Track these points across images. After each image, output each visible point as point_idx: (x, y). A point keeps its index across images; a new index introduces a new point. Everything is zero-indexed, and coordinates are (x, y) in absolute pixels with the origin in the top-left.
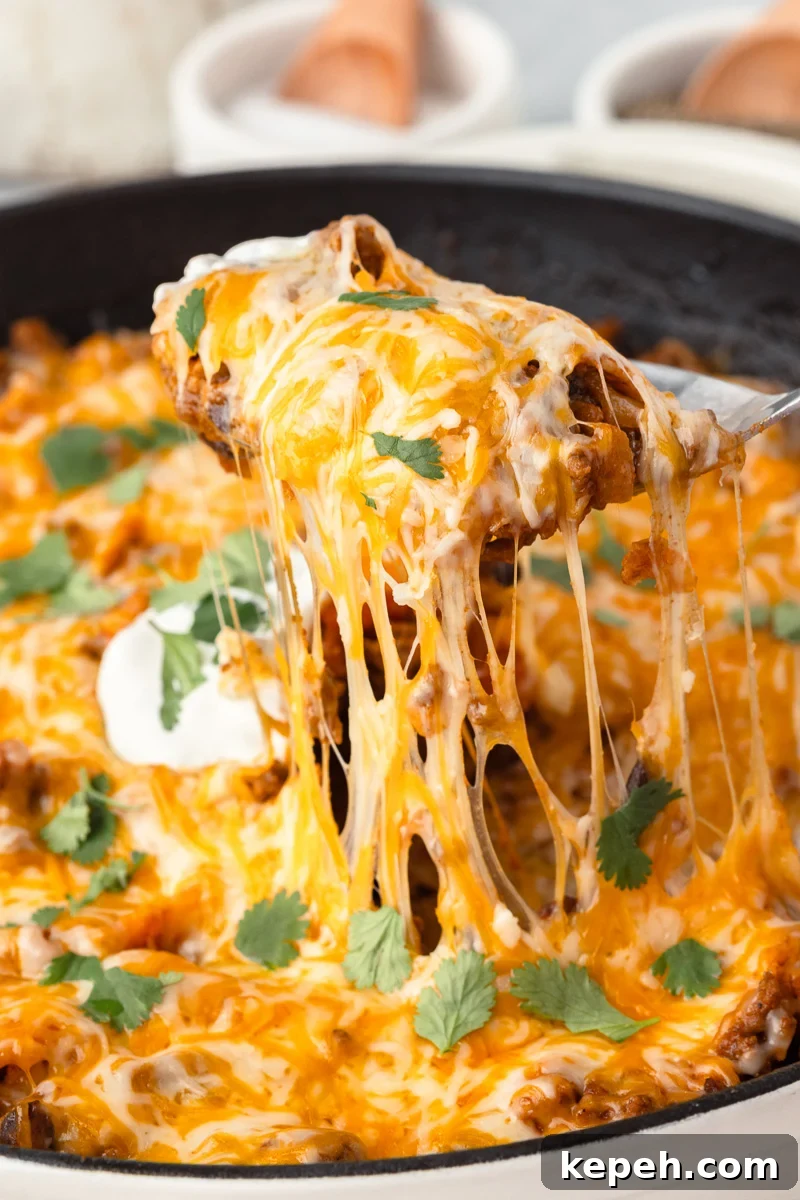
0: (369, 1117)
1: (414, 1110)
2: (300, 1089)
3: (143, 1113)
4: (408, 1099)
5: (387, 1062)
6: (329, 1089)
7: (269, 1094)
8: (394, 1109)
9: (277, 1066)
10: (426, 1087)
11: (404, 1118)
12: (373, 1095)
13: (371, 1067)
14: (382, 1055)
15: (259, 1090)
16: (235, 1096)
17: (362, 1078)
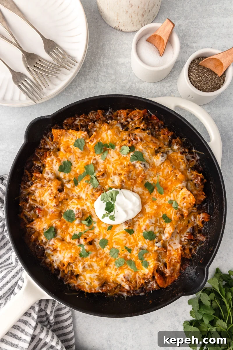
0: (106, 274)
1: (111, 274)
2: (100, 271)
3: (83, 271)
4: (111, 273)
5: (110, 268)
6: (103, 270)
7: (97, 271)
8: (109, 274)
9: (99, 267)
10: (113, 272)
11: (110, 275)
12: (108, 272)
13: (108, 268)
14: (110, 267)
15: (96, 270)
16: (93, 271)
17: (107, 269)
